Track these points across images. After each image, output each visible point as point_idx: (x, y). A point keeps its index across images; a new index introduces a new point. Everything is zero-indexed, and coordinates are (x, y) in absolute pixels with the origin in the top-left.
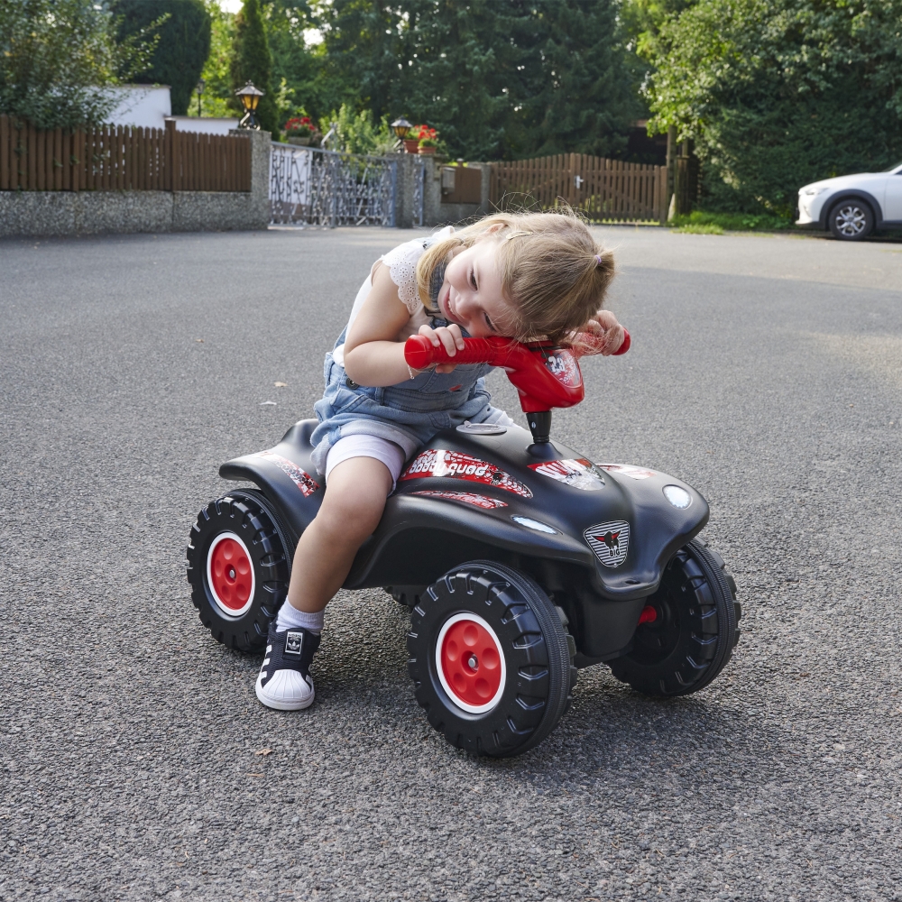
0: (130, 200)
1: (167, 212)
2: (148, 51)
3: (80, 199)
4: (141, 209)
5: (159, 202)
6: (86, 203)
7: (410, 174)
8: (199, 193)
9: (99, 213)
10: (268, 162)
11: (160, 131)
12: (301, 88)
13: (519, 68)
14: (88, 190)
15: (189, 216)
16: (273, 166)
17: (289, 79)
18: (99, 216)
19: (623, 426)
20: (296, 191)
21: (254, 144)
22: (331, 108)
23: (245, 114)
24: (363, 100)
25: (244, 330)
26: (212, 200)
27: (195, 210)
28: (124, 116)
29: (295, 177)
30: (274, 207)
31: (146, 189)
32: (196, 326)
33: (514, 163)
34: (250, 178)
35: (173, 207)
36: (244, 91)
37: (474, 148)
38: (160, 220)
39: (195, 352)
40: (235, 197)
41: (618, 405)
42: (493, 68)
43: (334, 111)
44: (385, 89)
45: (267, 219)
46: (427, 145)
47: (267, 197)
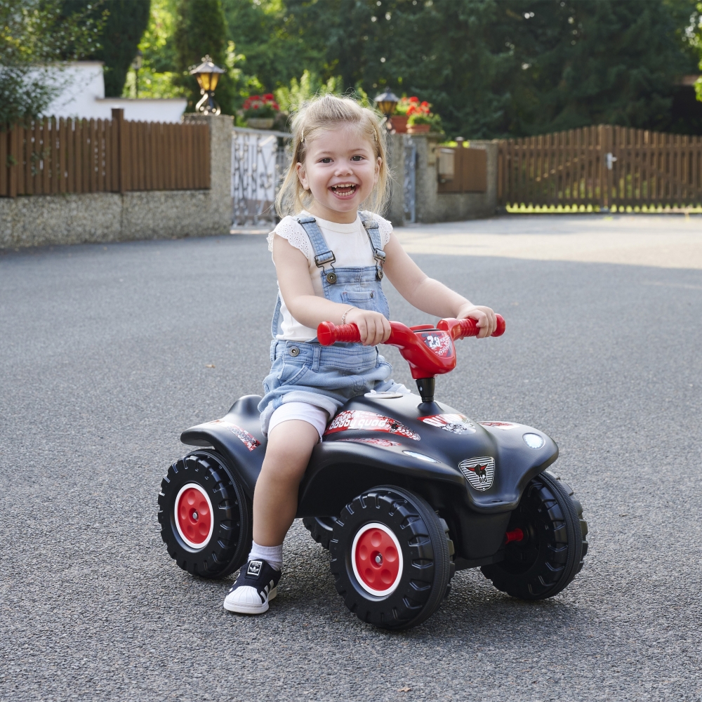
0: (74, 205)
1: (114, 217)
2: (95, 30)
3: (17, 206)
4: (86, 215)
5: (106, 206)
6: (24, 210)
7: (399, 160)
8: (151, 193)
9: (38, 221)
10: (230, 152)
11: (106, 121)
12: (253, 53)
13: (527, 16)
14: (27, 195)
15: (139, 221)
16: (236, 158)
17: (237, 42)
18: (39, 225)
19: (686, 443)
20: (262, 186)
21: (214, 131)
22: (290, 77)
23: (202, 96)
24: (330, 64)
25: (253, 354)
26: (166, 201)
27: (146, 214)
28: (67, 107)
29: (261, 169)
30: (236, 207)
31: (91, 191)
32: (200, 351)
33: (527, 139)
34: (210, 173)
35: (122, 211)
36: (200, 69)
37: (472, 119)
38: (107, 228)
39: (210, 378)
40: (193, 196)
41: (678, 423)
42: (494, 18)
43: (294, 81)
44: (357, 50)
45: (230, 222)
46: (419, 122)
47: (230, 195)
